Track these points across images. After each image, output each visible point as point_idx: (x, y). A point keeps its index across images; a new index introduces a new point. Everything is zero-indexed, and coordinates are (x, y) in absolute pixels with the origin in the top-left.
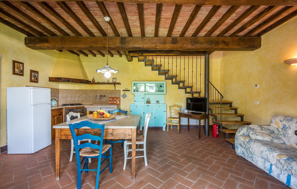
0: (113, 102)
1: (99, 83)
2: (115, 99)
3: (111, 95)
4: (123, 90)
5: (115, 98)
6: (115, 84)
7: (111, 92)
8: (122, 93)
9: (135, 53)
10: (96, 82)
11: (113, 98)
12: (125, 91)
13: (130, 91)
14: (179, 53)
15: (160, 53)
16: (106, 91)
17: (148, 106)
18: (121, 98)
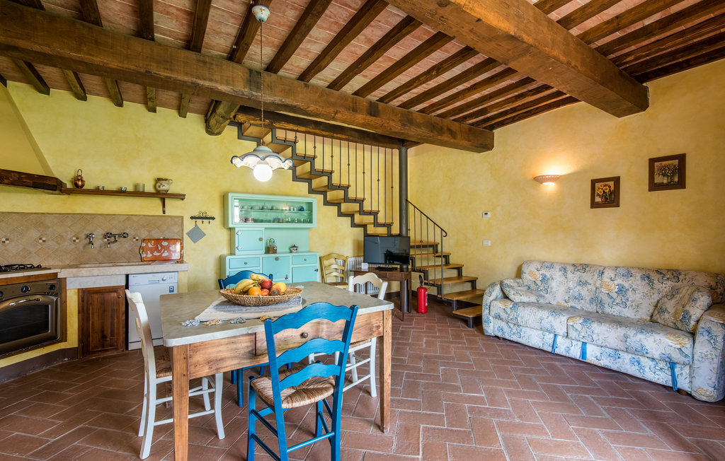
0: (156, 254)
1: (98, 192)
2: (165, 244)
3: (149, 231)
4: (192, 218)
5: (165, 239)
6: (162, 196)
7: (149, 221)
8: (189, 225)
9: (252, 117)
10: (89, 185)
11: (158, 241)
12: (199, 221)
13: (213, 218)
14: (356, 135)
15: (316, 129)
16: (129, 217)
17: (277, 259)
18: (187, 239)
